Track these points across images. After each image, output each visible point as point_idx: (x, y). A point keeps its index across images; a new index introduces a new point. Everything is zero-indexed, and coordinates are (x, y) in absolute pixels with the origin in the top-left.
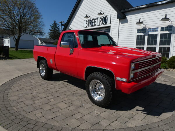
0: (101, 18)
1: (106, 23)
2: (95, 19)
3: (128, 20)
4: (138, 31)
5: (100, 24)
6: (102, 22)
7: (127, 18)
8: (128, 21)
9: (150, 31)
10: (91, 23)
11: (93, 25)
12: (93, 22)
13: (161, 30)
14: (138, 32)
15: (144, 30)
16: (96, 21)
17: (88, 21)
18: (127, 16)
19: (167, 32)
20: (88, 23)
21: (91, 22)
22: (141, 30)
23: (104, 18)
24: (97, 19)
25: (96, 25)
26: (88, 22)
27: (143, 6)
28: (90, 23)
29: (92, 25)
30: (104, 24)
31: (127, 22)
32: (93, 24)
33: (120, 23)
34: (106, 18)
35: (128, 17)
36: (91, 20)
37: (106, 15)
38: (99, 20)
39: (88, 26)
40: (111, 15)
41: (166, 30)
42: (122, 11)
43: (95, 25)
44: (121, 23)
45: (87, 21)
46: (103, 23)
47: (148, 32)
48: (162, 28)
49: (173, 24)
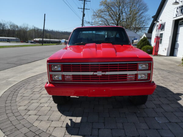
17: (180, 7)
20: (178, 11)
28: (181, 11)
36: (182, 6)
39: (178, 16)
45: (178, 8)
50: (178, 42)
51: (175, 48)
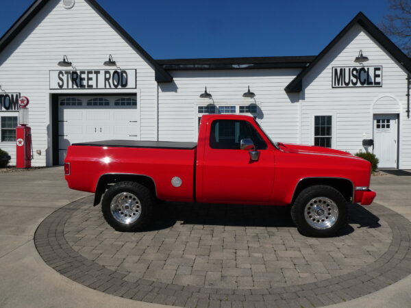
0: (107, 72)
1: (124, 86)
2: (90, 72)
3: (178, 86)
4: (201, 109)
5: (108, 86)
6: (111, 81)
7: (175, 82)
8: (177, 88)
9: (223, 111)
10: (78, 81)
11: (84, 86)
12: (82, 79)
13: (241, 112)
14: (200, 112)
15: (211, 108)
16: (93, 76)
17: (67, 73)
18: (174, 79)
19: (249, 115)
20: (65, 78)
21: (76, 78)
22: (206, 108)
23: (116, 75)
24: (97, 73)
25: (94, 86)
26: (65, 75)
27: (206, 66)
28: (74, 80)
29: (82, 86)
30: (119, 87)
31: (175, 89)
32: (85, 83)
33: (160, 90)
34: (124, 75)
35: (177, 81)
36: (74, 73)
37: (122, 68)
38: (101, 77)
39: (65, 86)
40: (136, 70)
41: (247, 112)
42: (164, 66)
43: (90, 87)
44: (163, 91)
45: (61, 73)
46: (116, 83)
47: (219, 112)
48: (241, 107)
49: (257, 103)
50: (65, 138)
51: (60, 148)
